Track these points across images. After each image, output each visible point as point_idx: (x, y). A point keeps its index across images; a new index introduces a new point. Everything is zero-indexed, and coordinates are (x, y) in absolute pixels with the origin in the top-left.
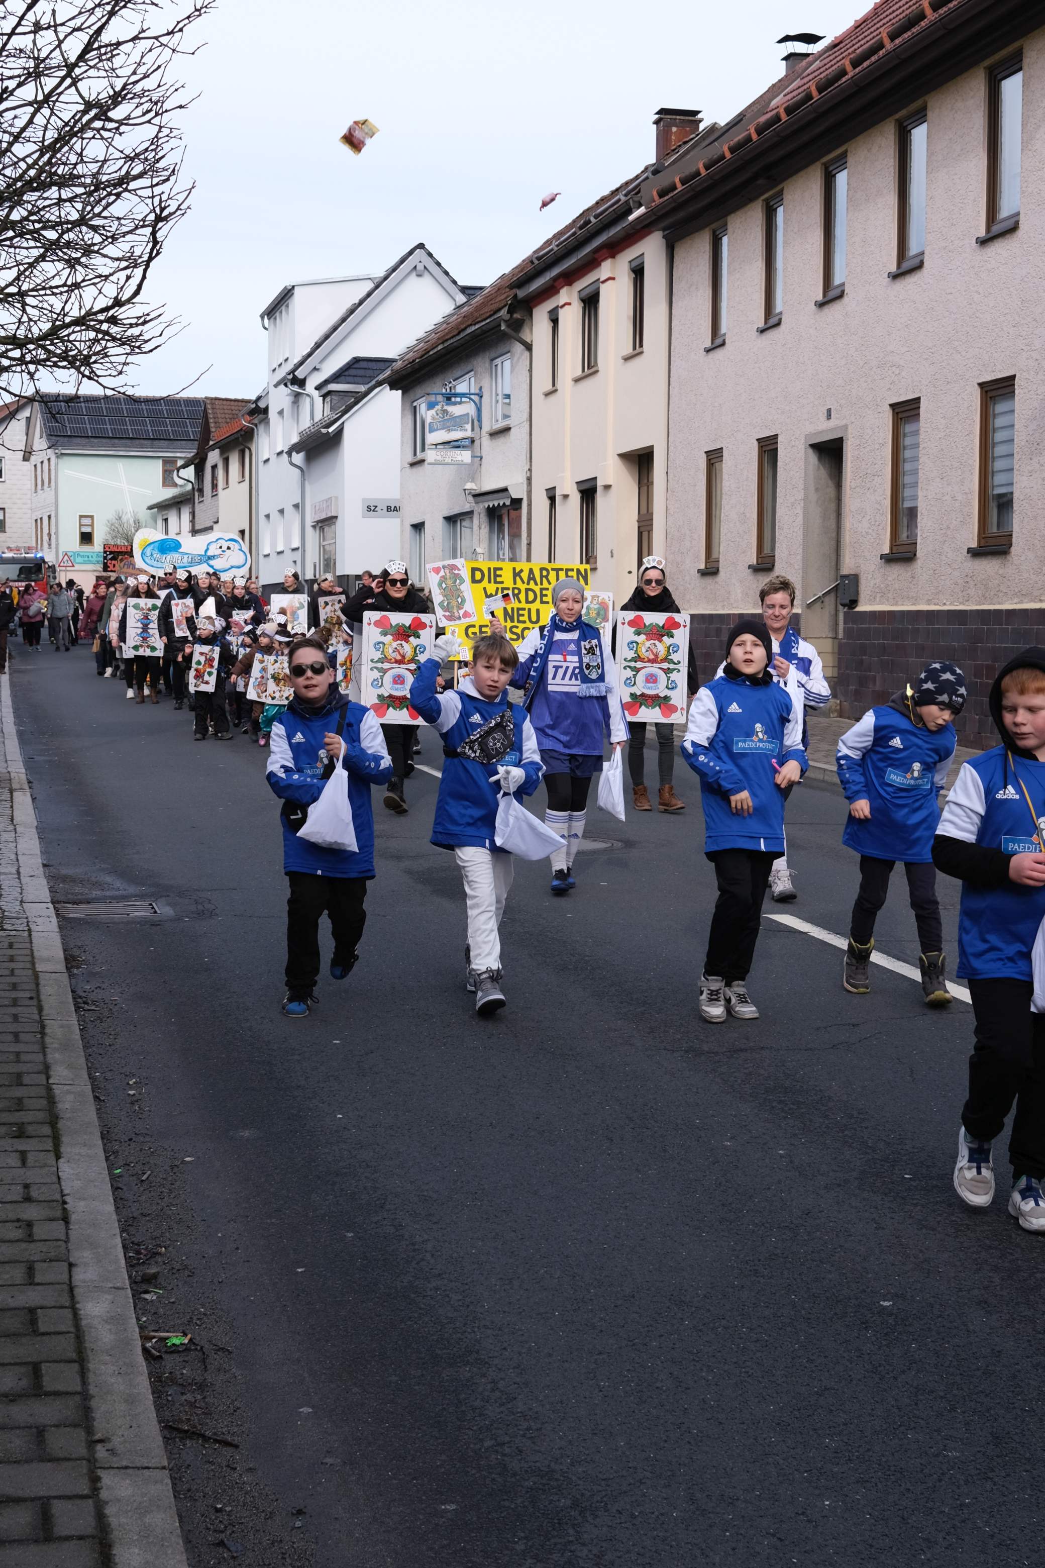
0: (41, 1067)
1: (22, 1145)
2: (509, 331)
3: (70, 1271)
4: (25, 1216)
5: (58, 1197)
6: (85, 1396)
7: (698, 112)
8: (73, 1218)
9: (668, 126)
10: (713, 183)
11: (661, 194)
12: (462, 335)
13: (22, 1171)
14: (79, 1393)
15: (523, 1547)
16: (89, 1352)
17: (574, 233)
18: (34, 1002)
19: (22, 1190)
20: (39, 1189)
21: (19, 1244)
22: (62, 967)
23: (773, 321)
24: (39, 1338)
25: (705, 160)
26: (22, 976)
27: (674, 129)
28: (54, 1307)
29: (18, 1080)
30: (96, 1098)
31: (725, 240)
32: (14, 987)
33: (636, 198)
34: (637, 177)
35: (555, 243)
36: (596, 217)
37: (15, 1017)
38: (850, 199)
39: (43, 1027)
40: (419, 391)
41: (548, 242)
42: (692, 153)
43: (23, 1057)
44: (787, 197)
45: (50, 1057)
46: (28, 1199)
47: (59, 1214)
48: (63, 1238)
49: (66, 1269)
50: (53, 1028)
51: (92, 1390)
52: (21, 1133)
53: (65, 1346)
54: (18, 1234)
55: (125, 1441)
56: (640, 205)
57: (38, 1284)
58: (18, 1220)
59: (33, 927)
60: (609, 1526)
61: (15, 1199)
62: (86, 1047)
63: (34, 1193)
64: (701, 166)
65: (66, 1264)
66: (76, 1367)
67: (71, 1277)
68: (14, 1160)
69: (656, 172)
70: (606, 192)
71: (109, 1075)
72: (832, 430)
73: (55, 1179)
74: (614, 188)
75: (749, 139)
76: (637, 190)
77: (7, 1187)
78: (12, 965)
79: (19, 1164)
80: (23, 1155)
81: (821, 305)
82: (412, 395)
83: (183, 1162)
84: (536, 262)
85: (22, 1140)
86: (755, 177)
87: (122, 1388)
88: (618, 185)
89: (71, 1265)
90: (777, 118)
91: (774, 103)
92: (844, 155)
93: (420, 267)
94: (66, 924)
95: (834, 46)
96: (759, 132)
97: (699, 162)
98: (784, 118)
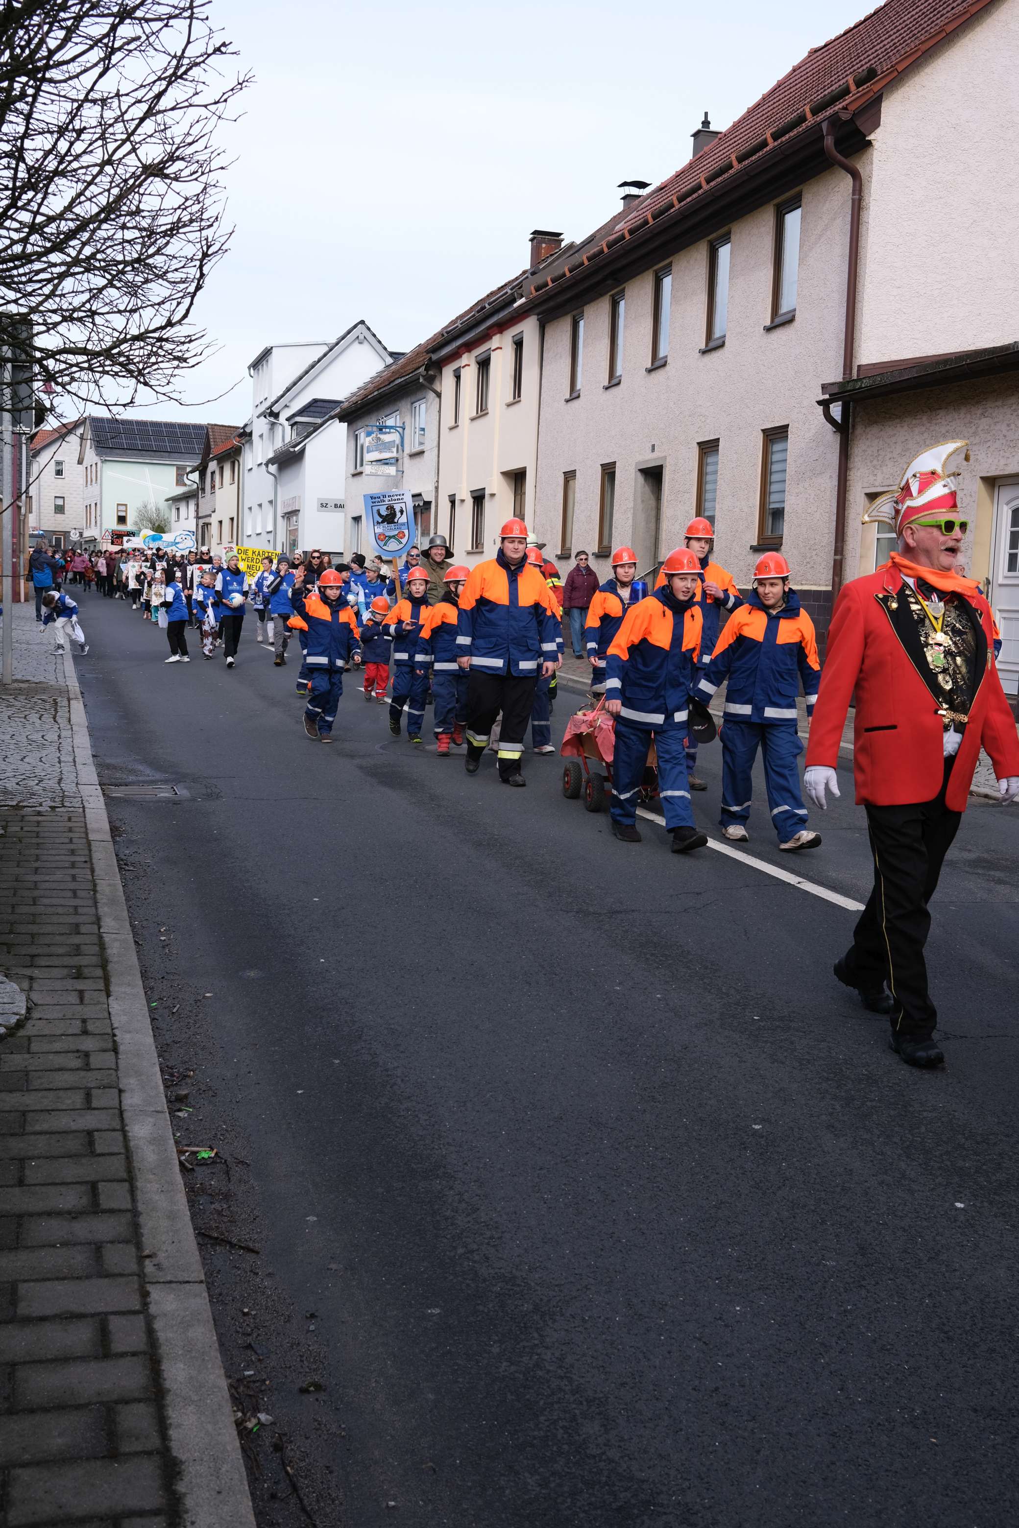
0: (94, 919)
1: (80, 985)
2: (425, 383)
3: (120, 1096)
4: (83, 1047)
5: (109, 1031)
6: (135, 1213)
7: (561, 234)
8: (122, 1048)
9: (540, 243)
10: (575, 282)
11: (537, 289)
12: (392, 385)
13: (79, 1008)
14: (127, 1211)
15: (498, 1350)
16: (137, 1171)
17: (474, 315)
18: (88, 865)
19: (80, 1025)
20: (94, 1023)
21: (78, 1072)
22: (108, 837)
23: (615, 381)
24: (96, 1159)
25: (569, 266)
26: (79, 843)
27: (544, 245)
28: (108, 1130)
29: (76, 929)
30: (136, 943)
31: (581, 323)
32: (73, 852)
33: (519, 292)
34: (517, 279)
35: (459, 322)
36: (489, 304)
37: (74, 877)
38: (673, 297)
39: (95, 885)
40: (360, 424)
41: (453, 322)
42: (560, 260)
43: (79, 910)
44: (628, 294)
45: (100, 909)
46: (85, 1032)
47: (110, 1045)
48: (114, 1067)
49: (117, 1095)
50: (103, 887)
51: (141, 1207)
52: (79, 975)
53: (117, 1166)
54: (77, 1063)
55: (168, 1257)
56: (522, 296)
57: (95, 1109)
58: (78, 1051)
59: (86, 804)
60: (566, 1330)
61: (75, 1032)
62: (127, 900)
63: (90, 1027)
64: (566, 270)
65: (117, 1091)
66: (126, 1185)
67: (120, 1102)
68: (73, 998)
69: (533, 274)
70: (494, 288)
71: (144, 923)
72: (655, 459)
73: (106, 1015)
74: (500, 286)
75: (602, 251)
76: (520, 286)
77: (68, 1022)
78: (71, 835)
79: (78, 1002)
80: (81, 993)
81: (651, 371)
82: (354, 426)
83: (204, 997)
84: (446, 335)
85: (80, 981)
86: (604, 280)
87: (164, 1205)
88: (503, 284)
89: (121, 1091)
90: (623, 237)
91: (618, 228)
92: (670, 264)
93: (361, 337)
94: (110, 802)
95: (661, 189)
96: (609, 247)
97: (564, 267)
98: (628, 237)
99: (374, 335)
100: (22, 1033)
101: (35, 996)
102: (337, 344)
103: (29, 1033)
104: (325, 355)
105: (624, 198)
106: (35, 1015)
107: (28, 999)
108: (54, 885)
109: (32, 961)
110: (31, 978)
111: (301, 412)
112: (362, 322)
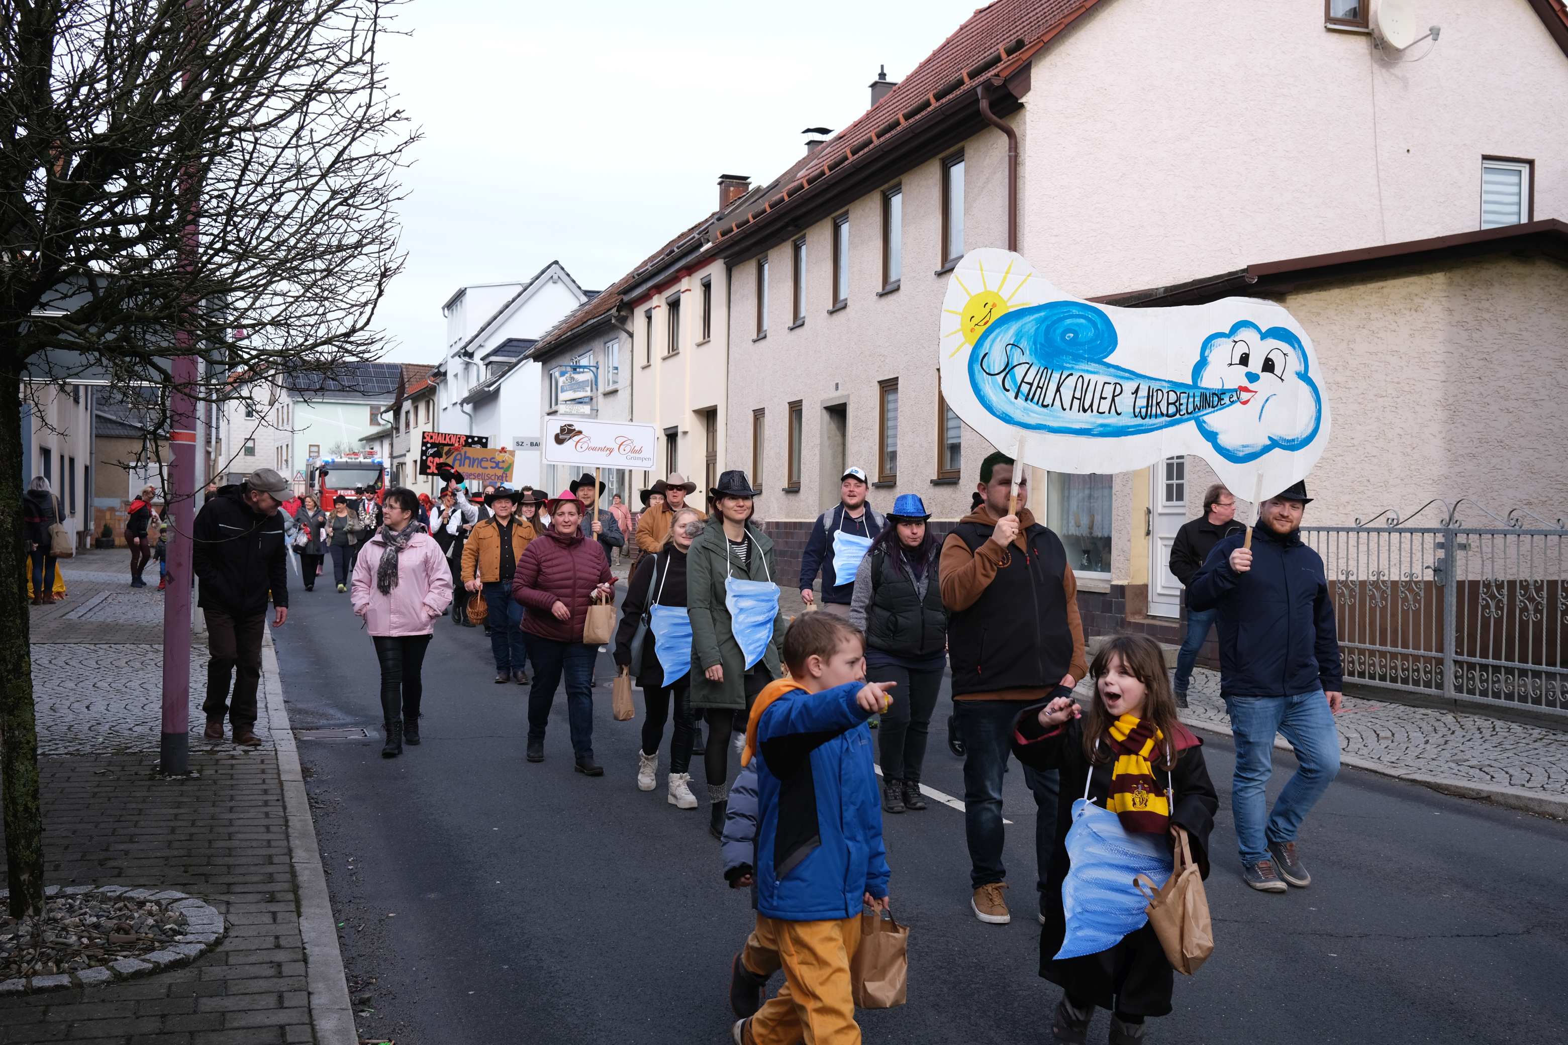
0: (286, 851)
1: (273, 908)
2: (617, 324)
3: (309, 998)
4: (276, 959)
5: (299, 944)
7: (746, 178)
8: (311, 959)
9: (728, 186)
10: (759, 228)
11: (723, 234)
12: (584, 326)
13: (273, 926)
17: (663, 258)
18: (280, 803)
19: (273, 940)
20: (286, 939)
21: (272, 979)
22: (299, 777)
23: (799, 322)
25: (752, 212)
26: (272, 784)
27: (732, 189)
28: (298, 1024)
29: (269, 860)
30: (325, 871)
31: (766, 267)
32: (266, 792)
33: (706, 236)
34: (706, 221)
35: (649, 264)
36: (676, 249)
37: (267, 815)
38: (851, 243)
39: (287, 821)
40: (554, 363)
41: (644, 264)
42: (742, 207)
43: (273, 843)
44: (809, 239)
45: (292, 842)
46: (278, 947)
47: (300, 957)
48: (304, 974)
49: (306, 996)
50: (294, 822)
52: (273, 899)
56: (708, 241)
57: (286, 1008)
58: (271, 962)
59: (278, 748)
61: (268, 947)
62: (318, 834)
63: (282, 942)
64: (750, 216)
65: (306, 993)
67: (309, 1002)
68: (267, 919)
69: (719, 219)
70: (683, 231)
71: (333, 855)
72: (839, 397)
73: (297, 932)
74: (691, 227)
75: (782, 200)
76: (707, 230)
77: (262, 938)
78: (264, 776)
79: (271, 921)
80: (274, 915)
81: (831, 313)
82: (549, 365)
83: (388, 917)
84: (637, 276)
85: (273, 904)
86: (787, 225)
88: (694, 225)
89: (309, 994)
90: (801, 187)
91: (800, 175)
92: (847, 212)
93: (555, 277)
94: (302, 745)
95: (840, 138)
96: (789, 195)
97: (747, 213)
98: (806, 187)
99: (568, 275)
100: (220, 949)
101: (232, 918)
102: (531, 284)
103: (227, 949)
104: (519, 295)
105: (808, 144)
106: (232, 933)
107: (226, 920)
108: (250, 822)
109: (229, 888)
110: (228, 903)
111: (495, 352)
112: (556, 262)
